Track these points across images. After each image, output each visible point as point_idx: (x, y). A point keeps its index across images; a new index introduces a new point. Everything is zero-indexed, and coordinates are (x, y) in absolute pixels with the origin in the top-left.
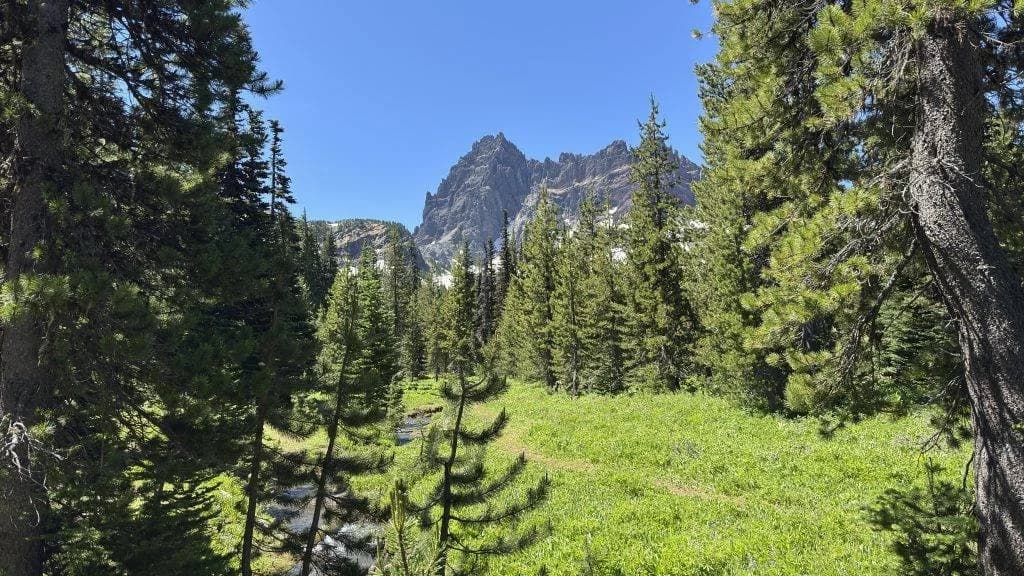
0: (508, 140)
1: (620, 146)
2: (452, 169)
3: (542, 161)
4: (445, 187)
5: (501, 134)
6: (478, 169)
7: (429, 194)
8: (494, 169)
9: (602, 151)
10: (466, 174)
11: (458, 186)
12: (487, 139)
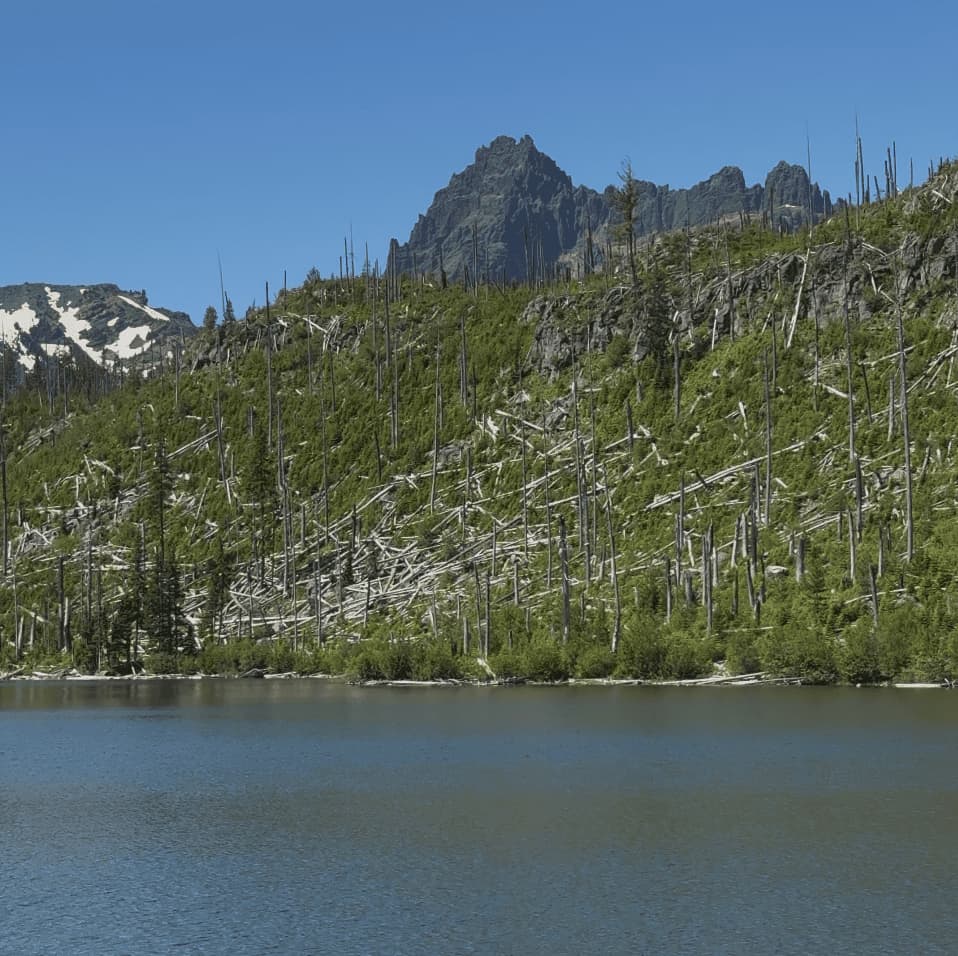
0: (540, 150)
1: (732, 176)
2: (438, 195)
3: (601, 191)
4: (425, 227)
5: (527, 137)
6: (485, 199)
7: (394, 242)
8: (513, 205)
9: (702, 184)
10: (463, 206)
11: (449, 229)
12: (502, 143)
